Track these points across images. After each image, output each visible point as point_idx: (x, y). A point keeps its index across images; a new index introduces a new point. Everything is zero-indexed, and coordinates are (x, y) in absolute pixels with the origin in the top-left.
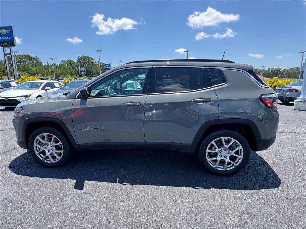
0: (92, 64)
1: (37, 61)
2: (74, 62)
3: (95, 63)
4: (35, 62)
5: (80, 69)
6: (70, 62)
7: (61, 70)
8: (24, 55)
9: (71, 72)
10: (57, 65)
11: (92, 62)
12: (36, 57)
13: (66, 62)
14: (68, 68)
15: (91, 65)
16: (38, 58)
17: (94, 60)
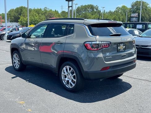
0: (146, 9)
1: (97, 9)
2: (127, 8)
3: (149, 7)
4: (95, 10)
5: (133, 15)
6: (124, 8)
7: (114, 16)
8: (88, 5)
9: (123, 18)
10: (112, 12)
11: (146, 7)
12: (97, 6)
13: (120, 9)
14: (121, 15)
15: (144, 10)
16: (98, 7)
17: (148, 4)
